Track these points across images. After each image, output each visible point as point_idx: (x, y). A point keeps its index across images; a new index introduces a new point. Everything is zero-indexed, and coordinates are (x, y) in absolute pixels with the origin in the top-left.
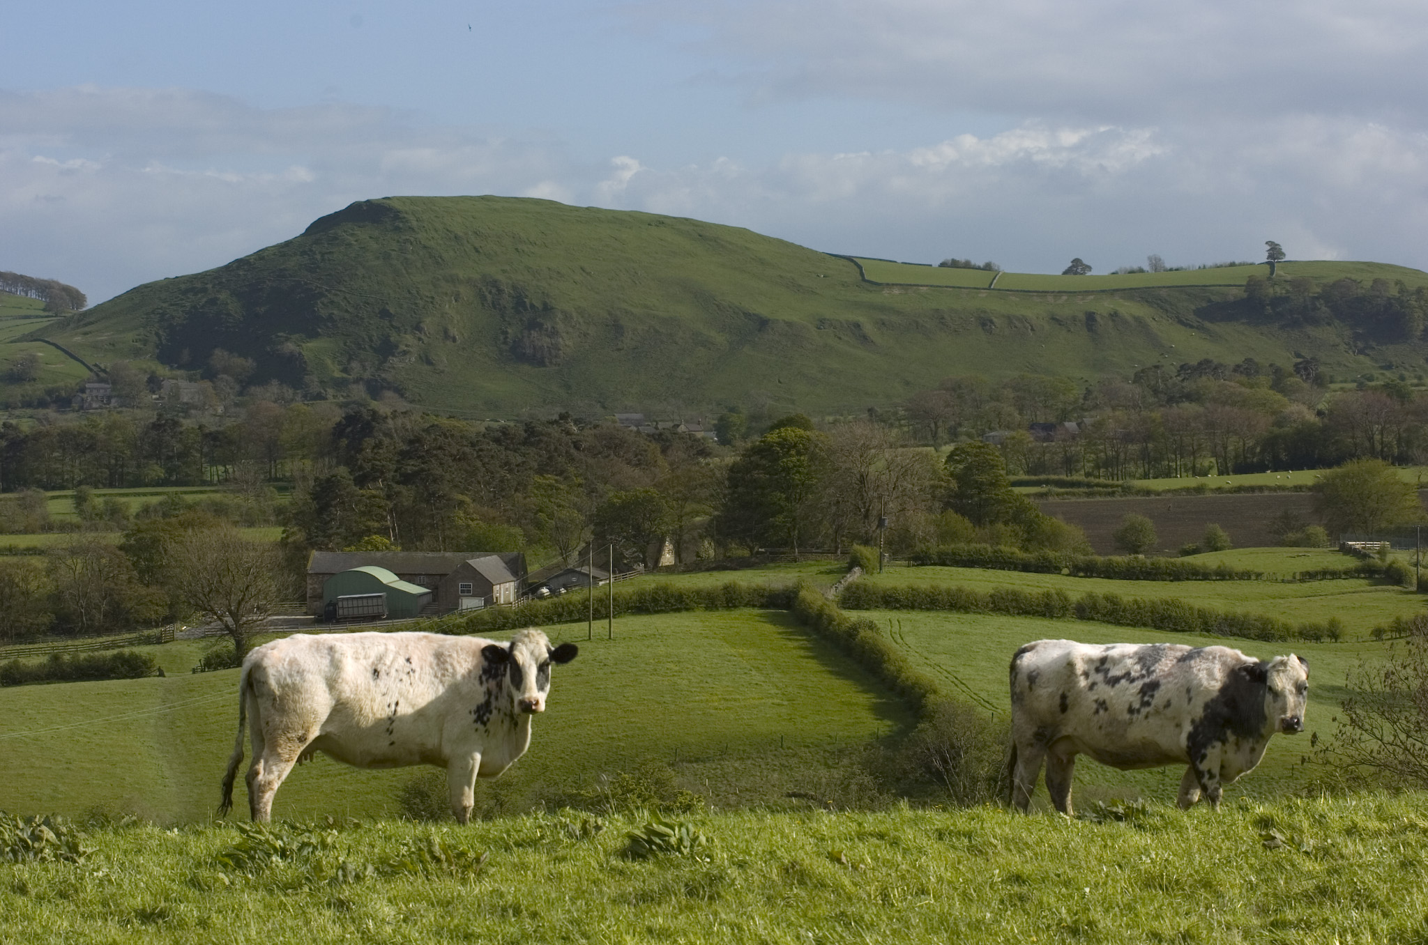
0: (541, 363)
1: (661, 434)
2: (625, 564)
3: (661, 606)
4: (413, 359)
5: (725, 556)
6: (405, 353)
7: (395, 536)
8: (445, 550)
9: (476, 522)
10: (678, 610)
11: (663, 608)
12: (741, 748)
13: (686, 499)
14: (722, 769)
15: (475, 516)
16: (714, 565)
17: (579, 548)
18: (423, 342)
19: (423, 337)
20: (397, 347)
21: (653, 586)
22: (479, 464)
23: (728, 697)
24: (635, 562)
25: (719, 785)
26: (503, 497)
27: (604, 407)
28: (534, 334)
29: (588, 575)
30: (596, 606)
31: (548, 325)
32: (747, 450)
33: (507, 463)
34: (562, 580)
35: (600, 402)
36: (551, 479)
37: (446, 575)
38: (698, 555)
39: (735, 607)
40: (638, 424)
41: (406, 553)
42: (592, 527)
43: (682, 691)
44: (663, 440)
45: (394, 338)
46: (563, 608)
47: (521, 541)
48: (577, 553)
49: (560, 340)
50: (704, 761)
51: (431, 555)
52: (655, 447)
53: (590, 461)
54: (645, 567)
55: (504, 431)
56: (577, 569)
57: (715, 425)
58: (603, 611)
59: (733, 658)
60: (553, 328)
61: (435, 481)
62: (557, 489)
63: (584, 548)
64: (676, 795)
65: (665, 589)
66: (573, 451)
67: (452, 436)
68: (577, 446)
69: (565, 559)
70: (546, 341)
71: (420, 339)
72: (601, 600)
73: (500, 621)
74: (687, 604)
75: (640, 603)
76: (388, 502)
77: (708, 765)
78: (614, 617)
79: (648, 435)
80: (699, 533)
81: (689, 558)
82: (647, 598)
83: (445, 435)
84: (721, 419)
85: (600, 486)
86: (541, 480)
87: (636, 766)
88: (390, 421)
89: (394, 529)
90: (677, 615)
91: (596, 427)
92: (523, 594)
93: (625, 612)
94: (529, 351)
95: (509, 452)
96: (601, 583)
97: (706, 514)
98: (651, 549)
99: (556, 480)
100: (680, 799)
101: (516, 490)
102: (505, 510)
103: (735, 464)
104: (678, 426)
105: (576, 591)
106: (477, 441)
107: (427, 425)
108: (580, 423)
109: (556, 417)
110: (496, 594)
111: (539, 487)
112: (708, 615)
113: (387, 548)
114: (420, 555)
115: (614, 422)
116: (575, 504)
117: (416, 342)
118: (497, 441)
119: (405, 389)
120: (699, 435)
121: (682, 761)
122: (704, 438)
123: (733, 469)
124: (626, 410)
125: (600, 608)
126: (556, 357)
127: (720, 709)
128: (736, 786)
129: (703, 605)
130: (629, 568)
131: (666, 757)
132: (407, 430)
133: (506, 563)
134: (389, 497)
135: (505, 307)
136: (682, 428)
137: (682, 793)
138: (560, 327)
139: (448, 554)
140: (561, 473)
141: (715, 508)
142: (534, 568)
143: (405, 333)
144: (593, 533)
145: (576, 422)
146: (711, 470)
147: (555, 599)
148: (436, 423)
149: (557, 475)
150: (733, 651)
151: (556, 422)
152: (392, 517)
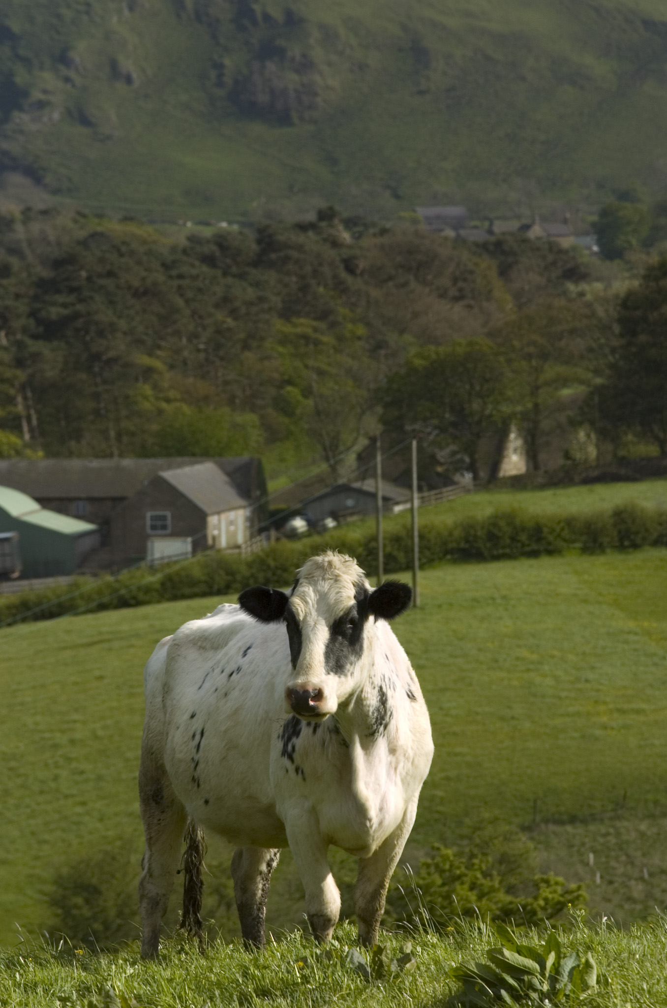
0: (283, 119)
1: (499, 244)
2: (438, 474)
3: (504, 547)
4: (56, 116)
5: (615, 456)
6: (41, 105)
7: (31, 430)
8: (121, 455)
9: (173, 405)
10: (534, 554)
11: (507, 551)
12: (650, 797)
13: (544, 356)
14: (618, 834)
15: (172, 394)
16: (596, 473)
17: (358, 448)
18: (74, 86)
19: (72, 74)
20: (25, 94)
21: (489, 511)
22: (180, 302)
23: (626, 706)
24: (457, 470)
25: (613, 863)
26: (222, 359)
27: (397, 196)
28: (271, 66)
29: (374, 496)
30: (389, 549)
31: (295, 51)
32: (651, 269)
33: (226, 300)
34: (328, 504)
35: (389, 187)
36: (304, 325)
37: (122, 499)
38: (567, 456)
39: (635, 546)
40: (458, 224)
41: (51, 462)
42: (379, 410)
43: (544, 696)
44: (502, 253)
45: (21, 78)
47: (256, 436)
48: (354, 456)
49: (317, 78)
50: (584, 822)
51: (95, 464)
52: (487, 266)
53: (375, 293)
54: (475, 478)
55: (221, 241)
56: (357, 485)
57: (593, 225)
58: (401, 557)
59: (632, 638)
60: (304, 56)
61: (101, 334)
62: (317, 343)
63: (366, 448)
64: (537, 886)
65: (510, 517)
66: (344, 275)
67: (131, 252)
68: (349, 266)
69: (333, 468)
70: (291, 80)
71: (67, 80)
72: (396, 540)
73: (221, 579)
74: (549, 543)
75: (467, 541)
76: (18, 372)
77: (592, 828)
78: (422, 567)
79: (477, 245)
80: (569, 417)
81: (553, 461)
82: (479, 533)
83: (119, 251)
84: (605, 213)
85: (392, 338)
86: (288, 329)
87: (466, 831)
88: (19, 227)
89: (29, 419)
90: (533, 562)
91: (384, 232)
92: (261, 531)
93: (440, 559)
94: (263, 98)
95: (229, 280)
96: (398, 509)
97: (582, 382)
98: (484, 446)
99: (316, 330)
100: (546, 892)
101: (246, 347)
102: (226, 383)
103: (630, 294)
104: (527, 227)
105: (353, 524)
106: (175, 261)
107: (82, 234)
108: (355, 225)
109: (311, 217)
110: (212, 532)
111: (284, 340)
112: (587, 561)
113: (18, 453)
114: (76, 464)
115: (415, 221)
116: (349, 371)
117: (60, 84)
118: (209, 260)
119: (44, 169)
120: (566, 242)
121: (546, 821)
122: (574, 248)
123: (627, 302)
124: (435, 199)
125: (395, 553)
126: (310, 107)
127: (612, 728)
128: (644, 866)
129: (578, 545)
130: (447, 481)
131: (517, 815)
132: (49, 244)
133: (229, 474)
134: (19, 363)
135: (217, 20)
136: (536, 231)
137: (547, 882)
138: (318, 54)
139: (127, 462)
140: (324, 315)
141: (597, 372)
142: (277, 485)
143: (42, 68)
144: (382, 420)
145: (349, 223)
146: (589, 305)
147: (317, 539)
148: (100, 230)
149: (315, 320)
150: (631, 625)
151: (312, 226)
152: (25, 398)
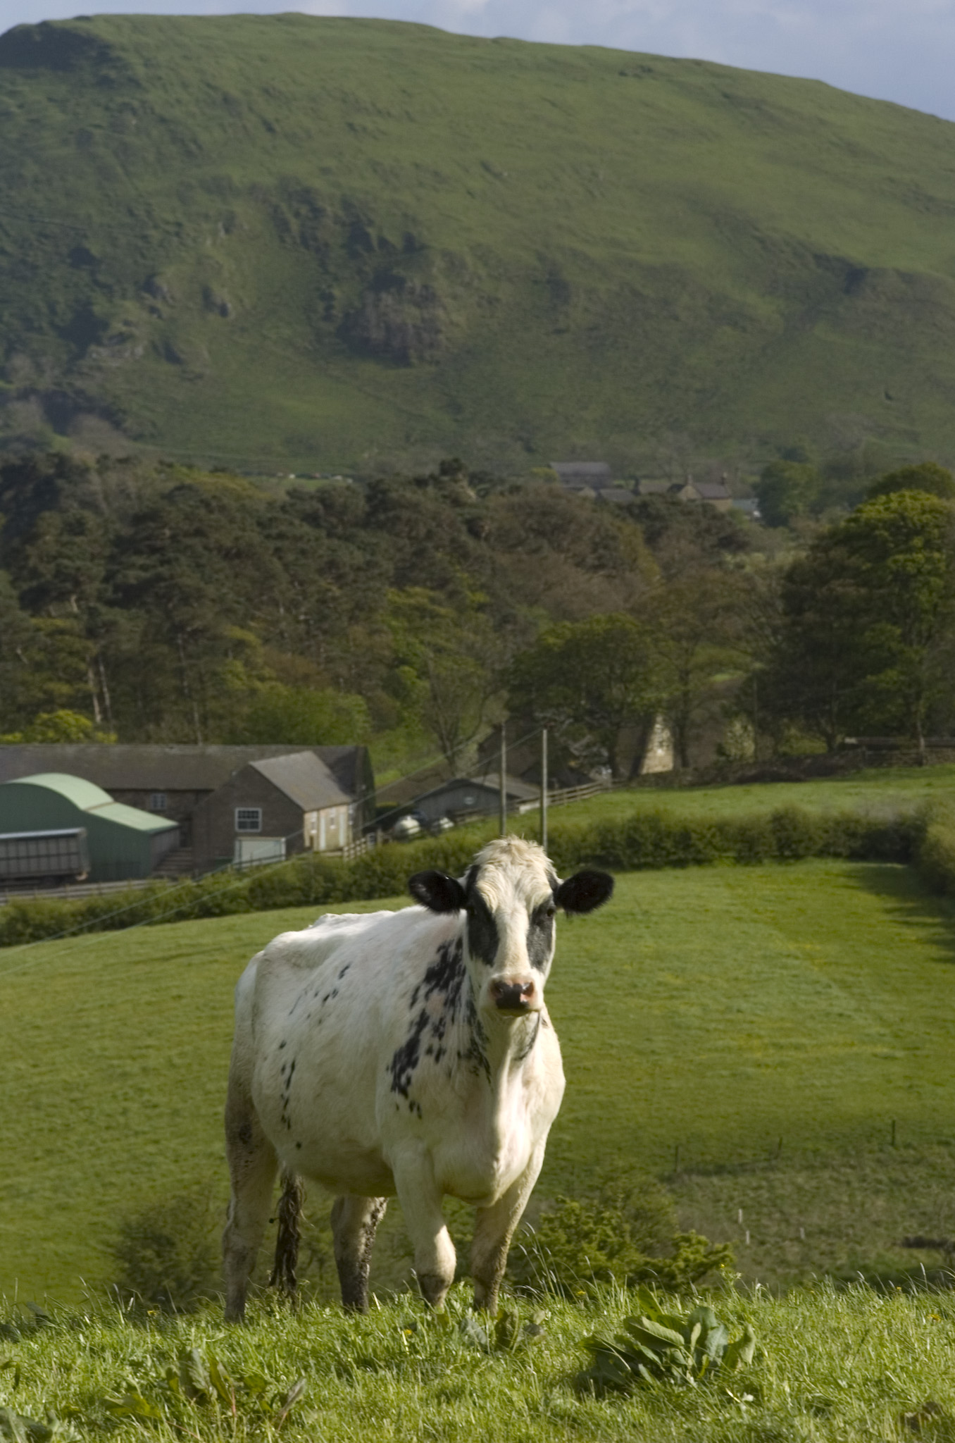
0: (401, 359)
1: (644, 505)
2: (572, 769)
3: (646, 855)
4: (140, 350)
5: (775, 752)
6: (123, 338)
7: (103, 711)
8: (206, 739)
9: (268, 685)
10: (680, 864)
12: (810, 1145)
13: (695, 637)
14: (771, 1188)
15: (267, 672)
16: (753, 772)
17: (480, 737)
18: (160, 317)
19: (159, 304)
20: (105, 325)
21: (629, 813)
22: (277, 565)
23: (783, 1041)
24: (592, 766)
25: (765, 1221)
26: (325, 632)
27: (529, 450)
28: (387, 299)
29: (497, 793)
31: (416, 282)
32: (821, 537)
33: (332, 564)
34: (444, 802)
35: (520, 439)
36: (419, 594)
37: (208, 791)
38: (721, 751)
39: (797, 857)
40: (599, 482)
41: (125, 748)
42: (505, 694)
43: (689, 1028)
44: (649, 516)
45: (100, 307)
46: (446, 859)
47: (361, 721)
48: (475, 747)
49: (440, 313)
50: (733, 1173)
51: (176, 750)
52: (632, 531)
53: (504, 560)
54: (614, 775)
55: (324, 498)
56: (478, 780)
57: (755, 486)
59: (791, 961)
60: (425, 287)
61: (185, 600)
62: (434, 616)
63: (488, 739)
64: (677, 1246)
65: (653, 821)
66: (465, 537)
67: (222, 509)
68: (473, 528)
69: (451, 760)
70: (411, 315)
71: (153, 310)
73: (319, 885)
74: (699, 852)
75: (603, 848)
76: (90, 644)
77: (742, 1180)
79: (620, 507)
80: (723, 707)
81: (704, 757)
82: (617, 839)
83: (208, 506)
84: (768, 473)
85: (522, 611)
86: (401, 599)
87: (597, 1181)
88: (94, 477)
89: (101, 697)
90: (679, 873)
91: (515, 489)
92: (366, 831)
94: (377, 335)
95: (335, 542)
96: (524, 808)
97: (737, 667)
98: (626, 738)
99: (432, 600)
100: (686, 1252)
101: (353, 619)
102: (329, 660)
103: (796, 567)
104: (679, 487)
105: (473, 825)
106: (271, 520)
107: (169, 486)
108: (481, 481)
109: (431, 469)
110: (309, 831)
111: (397, 612)
112: (741, 873)
113: (87, 735)
114: (154, 750)
115: (549, 479)
116: (470, 648)
117: (145, 315)
118: (312, 519)
119: (124, 412)
120: (723, 506)
121: (689, 1171)
122: (732, 513)
123: (792, 575)
124: (574, 454)
126: (431, 346)
127: (767, 1066)
128: (800, 1224)
129: (731, 854)
130: (581, 777)
131: (655, 1164)
132: (128, 496)
133: (331, 766)
134: (91, 633)
135: (327, 245)
136: (689, 493)
137: (688, 1240)
138: (441, 285)
139: (213, 749)
140: (442, 584)
141: (756, 656)
142: (386, 779)
143: (124, 297)
144: (508, 706)
145: (475, 479)
146: (748, 579)
147: (430, 842)
148: (188, 481)
149: (432, 589)
150: (792, 947)
151: (432, 480)
152: (97, 674)
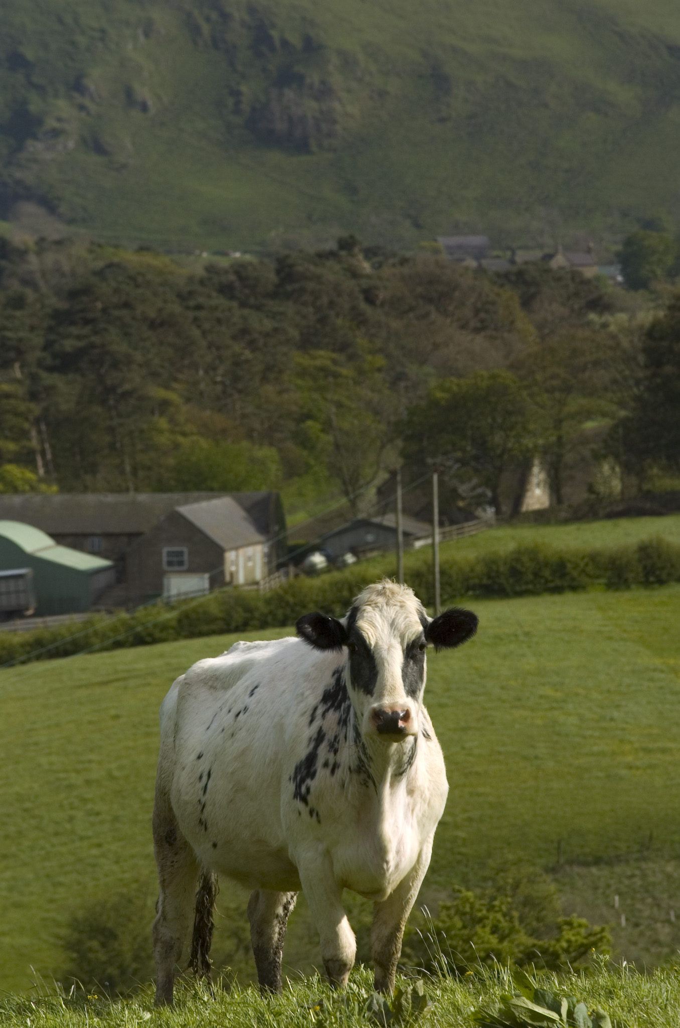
0: (302, 147)
1: (520, 274)
2: (460, 509)
3: (527, 583)
4: (71, 144)
5: (640, 490)
6: (55, 133)
7: (46, 465)
8: (137, 490)
9: (190, 439)
10: (557, 590)
11: (530, 587)
13: (567, 389)
14: (644, 876)
15: (188, 428)
16: (621, 508)
17: (378, 482)
18: (88, 114)
19: (87, 102)
20: (39, 122)
21: (512, 546)
22: (196, 333)
23: (651, 746)
24: (479, 504)
25: (639, 906)
26: (240, 392)
27: (417, 226)
28: (289, 94)
29: (394, 531)
31: (314, 78)
33: (245, 331)
34: (348, 539)
35: (409, 216)
36: (323, 357)
37: (138, 534)
38: (591, 489)
39: (661, 582)
40: (479, 254)
41: (67, 497)
42: (400, 443)
43: (567, 735)
44: (524, 283)
45: (35, 106)
46: (350, 590)
47: (274, 469)
48: (374, 490)
49: (337, 106)
50: (610, 863)
51: (110, 498)
52: (510, 296)
53: (396, 325)
54: (498, 512)
55: (240, 273)
56: (377, 520)
57: (618, 254)
58: (422, 593)
59: (657, 675)
60: (323, 82)
61: (115, 365)
62: (336, 375)
63: (386, 483)
64: (559, 928)
65: (533, 553)
66: (363, 306)
67: (147, 283)
68: (369, 296)
69: (353, 503)
70: (310, 107)
71: (82, 108)
72: (417, 575)
73: (239, 616)
74: (573, 579)
75: (489, 577)
76: (33, 405)
77: (618, 869)
79: (498, 275)
80: (592, 451)
81: (576, 495)
82: (502, 569)
83: (135, 281)
84: (629, 242)
85: (412, 370)
86: (306, 361)
87: (489, 873)
88: (33, 258)
89: (43, 453)
90: (557, 598)
91: (404, 261)
92: (279, 566)
93: (462, 596)
94: (280, 126)
95: (246, 312)
96: (418, 544)
97: (604, 415)
98: (507, 480)
99: (334, 362)
100: (568, 935)
101: (264, 379)
102: (244, 416)
103: (655, 325)
104: (552, 256)
105: (373, 559)
106: (191, 292)
107: (100, 264)
108: (375, 254)
109: (332, 245)
110: (229, 568)
111: (303, 373)
112: (612, 597)
113: (33, 488)
114: (91, 499)
115: (436, 251)
116: (369, 404)
117: (75, 112)
118: (226, 290)
119: (59, 199)
120: (589, 272)
121: (571, 863)
122: (598, 278)
123: (652, 333)
124: (456, 229)
126: (329, 135)
127: (638, 768)
128: (670, 907)
129: (602, 581)
130: (469, 516)
131: (541, 857)
132: (63, 275)
133: (248, 510)
134: (33, 396)
135: (235, 47)
136: (559, 261)
137: (570, 924)
138: (337, 80)
139: (143, 497)
140: (343, 347)
141: (622, 404)
142: (296, 520)
143: (56, 96)
144: (404, 454)
145: (370, 253)
146: (613, 337)
147: (336, 575)
148: (116, 260)
149: (334, 351)
150: (657, 662)
151: (332, 254)
152: (39, 432)
